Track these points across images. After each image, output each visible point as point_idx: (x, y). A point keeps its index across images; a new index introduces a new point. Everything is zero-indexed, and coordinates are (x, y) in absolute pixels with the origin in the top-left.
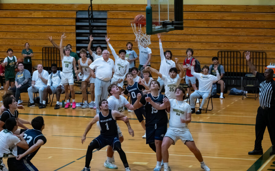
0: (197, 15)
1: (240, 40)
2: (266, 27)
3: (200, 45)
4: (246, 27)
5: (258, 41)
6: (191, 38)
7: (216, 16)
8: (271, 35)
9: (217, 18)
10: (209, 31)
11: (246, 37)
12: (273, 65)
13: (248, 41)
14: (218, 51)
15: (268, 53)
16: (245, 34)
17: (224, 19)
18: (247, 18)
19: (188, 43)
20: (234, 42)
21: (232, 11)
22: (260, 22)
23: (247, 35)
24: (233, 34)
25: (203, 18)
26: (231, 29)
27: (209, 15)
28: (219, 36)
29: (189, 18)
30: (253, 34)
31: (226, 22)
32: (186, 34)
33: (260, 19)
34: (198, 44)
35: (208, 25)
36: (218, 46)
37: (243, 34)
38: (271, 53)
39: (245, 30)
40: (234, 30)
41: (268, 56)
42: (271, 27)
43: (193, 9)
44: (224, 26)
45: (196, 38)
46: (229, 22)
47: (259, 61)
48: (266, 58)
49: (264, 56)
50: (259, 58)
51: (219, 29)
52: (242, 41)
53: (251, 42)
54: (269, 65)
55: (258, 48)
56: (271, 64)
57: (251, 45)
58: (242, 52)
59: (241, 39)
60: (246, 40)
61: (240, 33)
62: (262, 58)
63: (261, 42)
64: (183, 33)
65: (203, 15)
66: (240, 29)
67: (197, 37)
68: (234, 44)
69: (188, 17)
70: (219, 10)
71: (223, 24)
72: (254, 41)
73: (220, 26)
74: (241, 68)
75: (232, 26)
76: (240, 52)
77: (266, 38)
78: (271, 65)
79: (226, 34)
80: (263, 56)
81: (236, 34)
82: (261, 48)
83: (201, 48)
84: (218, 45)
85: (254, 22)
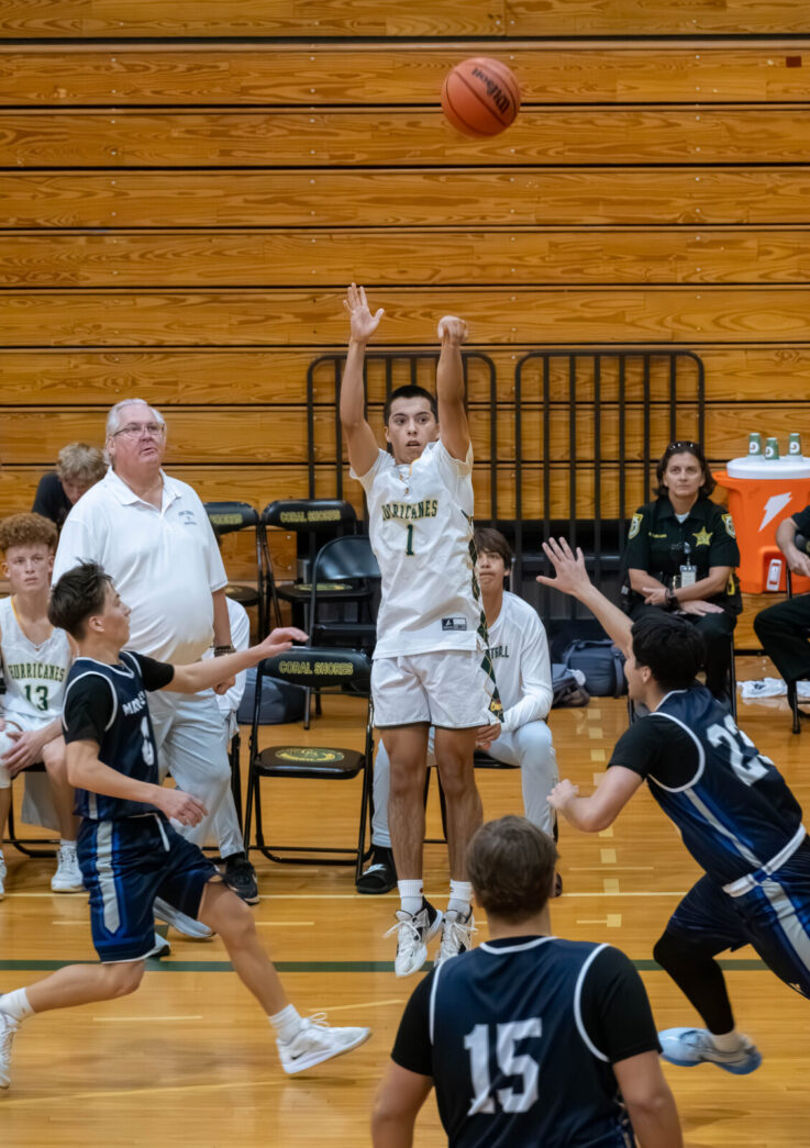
0: (131, 69)
1: (486, 260)
2: (698, 153)
3: (161, 308)
4: (533, 156)
5: (635, 272)
6: (86, 260)
7: (291, 74)
8: (739, 214)
9: (291, 94)
10: (237, 201)
11: (541, 242)
12: (771, 451)
13: (557, 274)
14: (307, 357)
15: (712, 363)
16: (532, 219)
17: (354, 95)
18: (542, 90)
19: (59, 301)
20: (436, 280)
21: (392, 31)
22: (651, 120)
23: (546, 226)
24: (436, 216)
25: (175, 95)
26: (414, 181)
27: (224, 66)
28: (314, 238)
29: (63, 92)
30: (598, 216)
31: (375, 120)
32: (42, 222)
33: (647, 90)
34: (142, 302)
35: (224, 153)
36: (307, 317)
37: (509, 219)
38: (738, 357)
39: (530, 182)
40: (442, 183)
41: (717, 387)
42: (743, 157)
43: (67, 24)
44: (359, 158)
45: (126, 257)
46: (399, 121)
47: (647, 423)
48: (702, 403)
49: (687, 387)
50: (647, 403)
51: (312, 180)
52: (499, 272)
53: (577, 278)
54: (744, 452)
55: (632, 324)
56: (754, 446)
57: (576, 302)
58: (506, 364)
59: (496, 253)
60: (534, 261)
61: (489, 208)
62: (673, 402)
63: (660, 272)
64: (12, 222)
65: (182, 67)
66: (493, 179)
67: (136, 250)
68: (436, 300)
69: (56, 88)
70: (286, 25)
71: (344, 136)
72: (602, 271)
73: (325, 159)
74: (500, 483)
75: (424, 154)
76: (490, 362)
77: (699, 245)
78: (761, 452)
79: (376, 215)
80: (680, 385)
81: (458, 214)
82: (661, 323)
83: (170, 339)
84: (309, 308)
85: (601, 119)
